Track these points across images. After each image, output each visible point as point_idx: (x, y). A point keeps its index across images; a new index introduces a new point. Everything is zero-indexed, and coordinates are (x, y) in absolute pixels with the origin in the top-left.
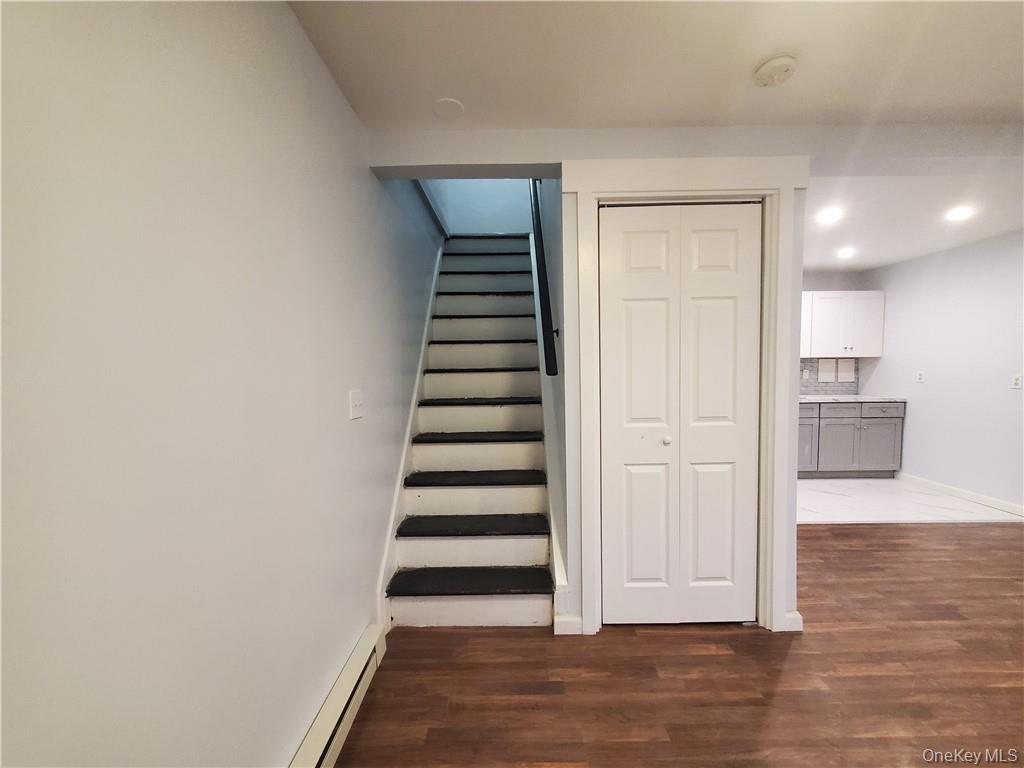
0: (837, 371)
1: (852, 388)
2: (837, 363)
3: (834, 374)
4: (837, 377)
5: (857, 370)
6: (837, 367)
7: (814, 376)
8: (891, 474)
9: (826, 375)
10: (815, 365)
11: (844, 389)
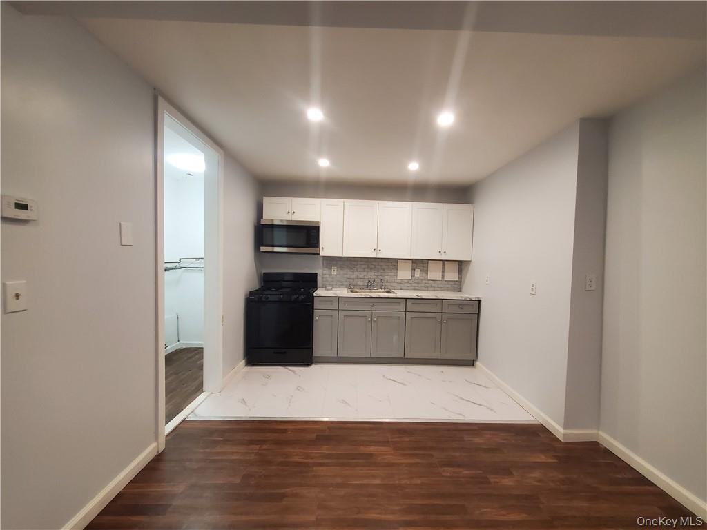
0: (443, 271)
1: (456, 286)
2: (443, 264)
3: (441, 274)
4: (443, 276)
5: (460, 271)
6: (443, 268)
7: (424, 275)
8: (471, 363)
9: (434, 274)
10: (425, 265)
11: (449, 286)
